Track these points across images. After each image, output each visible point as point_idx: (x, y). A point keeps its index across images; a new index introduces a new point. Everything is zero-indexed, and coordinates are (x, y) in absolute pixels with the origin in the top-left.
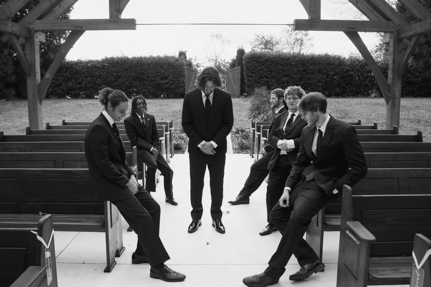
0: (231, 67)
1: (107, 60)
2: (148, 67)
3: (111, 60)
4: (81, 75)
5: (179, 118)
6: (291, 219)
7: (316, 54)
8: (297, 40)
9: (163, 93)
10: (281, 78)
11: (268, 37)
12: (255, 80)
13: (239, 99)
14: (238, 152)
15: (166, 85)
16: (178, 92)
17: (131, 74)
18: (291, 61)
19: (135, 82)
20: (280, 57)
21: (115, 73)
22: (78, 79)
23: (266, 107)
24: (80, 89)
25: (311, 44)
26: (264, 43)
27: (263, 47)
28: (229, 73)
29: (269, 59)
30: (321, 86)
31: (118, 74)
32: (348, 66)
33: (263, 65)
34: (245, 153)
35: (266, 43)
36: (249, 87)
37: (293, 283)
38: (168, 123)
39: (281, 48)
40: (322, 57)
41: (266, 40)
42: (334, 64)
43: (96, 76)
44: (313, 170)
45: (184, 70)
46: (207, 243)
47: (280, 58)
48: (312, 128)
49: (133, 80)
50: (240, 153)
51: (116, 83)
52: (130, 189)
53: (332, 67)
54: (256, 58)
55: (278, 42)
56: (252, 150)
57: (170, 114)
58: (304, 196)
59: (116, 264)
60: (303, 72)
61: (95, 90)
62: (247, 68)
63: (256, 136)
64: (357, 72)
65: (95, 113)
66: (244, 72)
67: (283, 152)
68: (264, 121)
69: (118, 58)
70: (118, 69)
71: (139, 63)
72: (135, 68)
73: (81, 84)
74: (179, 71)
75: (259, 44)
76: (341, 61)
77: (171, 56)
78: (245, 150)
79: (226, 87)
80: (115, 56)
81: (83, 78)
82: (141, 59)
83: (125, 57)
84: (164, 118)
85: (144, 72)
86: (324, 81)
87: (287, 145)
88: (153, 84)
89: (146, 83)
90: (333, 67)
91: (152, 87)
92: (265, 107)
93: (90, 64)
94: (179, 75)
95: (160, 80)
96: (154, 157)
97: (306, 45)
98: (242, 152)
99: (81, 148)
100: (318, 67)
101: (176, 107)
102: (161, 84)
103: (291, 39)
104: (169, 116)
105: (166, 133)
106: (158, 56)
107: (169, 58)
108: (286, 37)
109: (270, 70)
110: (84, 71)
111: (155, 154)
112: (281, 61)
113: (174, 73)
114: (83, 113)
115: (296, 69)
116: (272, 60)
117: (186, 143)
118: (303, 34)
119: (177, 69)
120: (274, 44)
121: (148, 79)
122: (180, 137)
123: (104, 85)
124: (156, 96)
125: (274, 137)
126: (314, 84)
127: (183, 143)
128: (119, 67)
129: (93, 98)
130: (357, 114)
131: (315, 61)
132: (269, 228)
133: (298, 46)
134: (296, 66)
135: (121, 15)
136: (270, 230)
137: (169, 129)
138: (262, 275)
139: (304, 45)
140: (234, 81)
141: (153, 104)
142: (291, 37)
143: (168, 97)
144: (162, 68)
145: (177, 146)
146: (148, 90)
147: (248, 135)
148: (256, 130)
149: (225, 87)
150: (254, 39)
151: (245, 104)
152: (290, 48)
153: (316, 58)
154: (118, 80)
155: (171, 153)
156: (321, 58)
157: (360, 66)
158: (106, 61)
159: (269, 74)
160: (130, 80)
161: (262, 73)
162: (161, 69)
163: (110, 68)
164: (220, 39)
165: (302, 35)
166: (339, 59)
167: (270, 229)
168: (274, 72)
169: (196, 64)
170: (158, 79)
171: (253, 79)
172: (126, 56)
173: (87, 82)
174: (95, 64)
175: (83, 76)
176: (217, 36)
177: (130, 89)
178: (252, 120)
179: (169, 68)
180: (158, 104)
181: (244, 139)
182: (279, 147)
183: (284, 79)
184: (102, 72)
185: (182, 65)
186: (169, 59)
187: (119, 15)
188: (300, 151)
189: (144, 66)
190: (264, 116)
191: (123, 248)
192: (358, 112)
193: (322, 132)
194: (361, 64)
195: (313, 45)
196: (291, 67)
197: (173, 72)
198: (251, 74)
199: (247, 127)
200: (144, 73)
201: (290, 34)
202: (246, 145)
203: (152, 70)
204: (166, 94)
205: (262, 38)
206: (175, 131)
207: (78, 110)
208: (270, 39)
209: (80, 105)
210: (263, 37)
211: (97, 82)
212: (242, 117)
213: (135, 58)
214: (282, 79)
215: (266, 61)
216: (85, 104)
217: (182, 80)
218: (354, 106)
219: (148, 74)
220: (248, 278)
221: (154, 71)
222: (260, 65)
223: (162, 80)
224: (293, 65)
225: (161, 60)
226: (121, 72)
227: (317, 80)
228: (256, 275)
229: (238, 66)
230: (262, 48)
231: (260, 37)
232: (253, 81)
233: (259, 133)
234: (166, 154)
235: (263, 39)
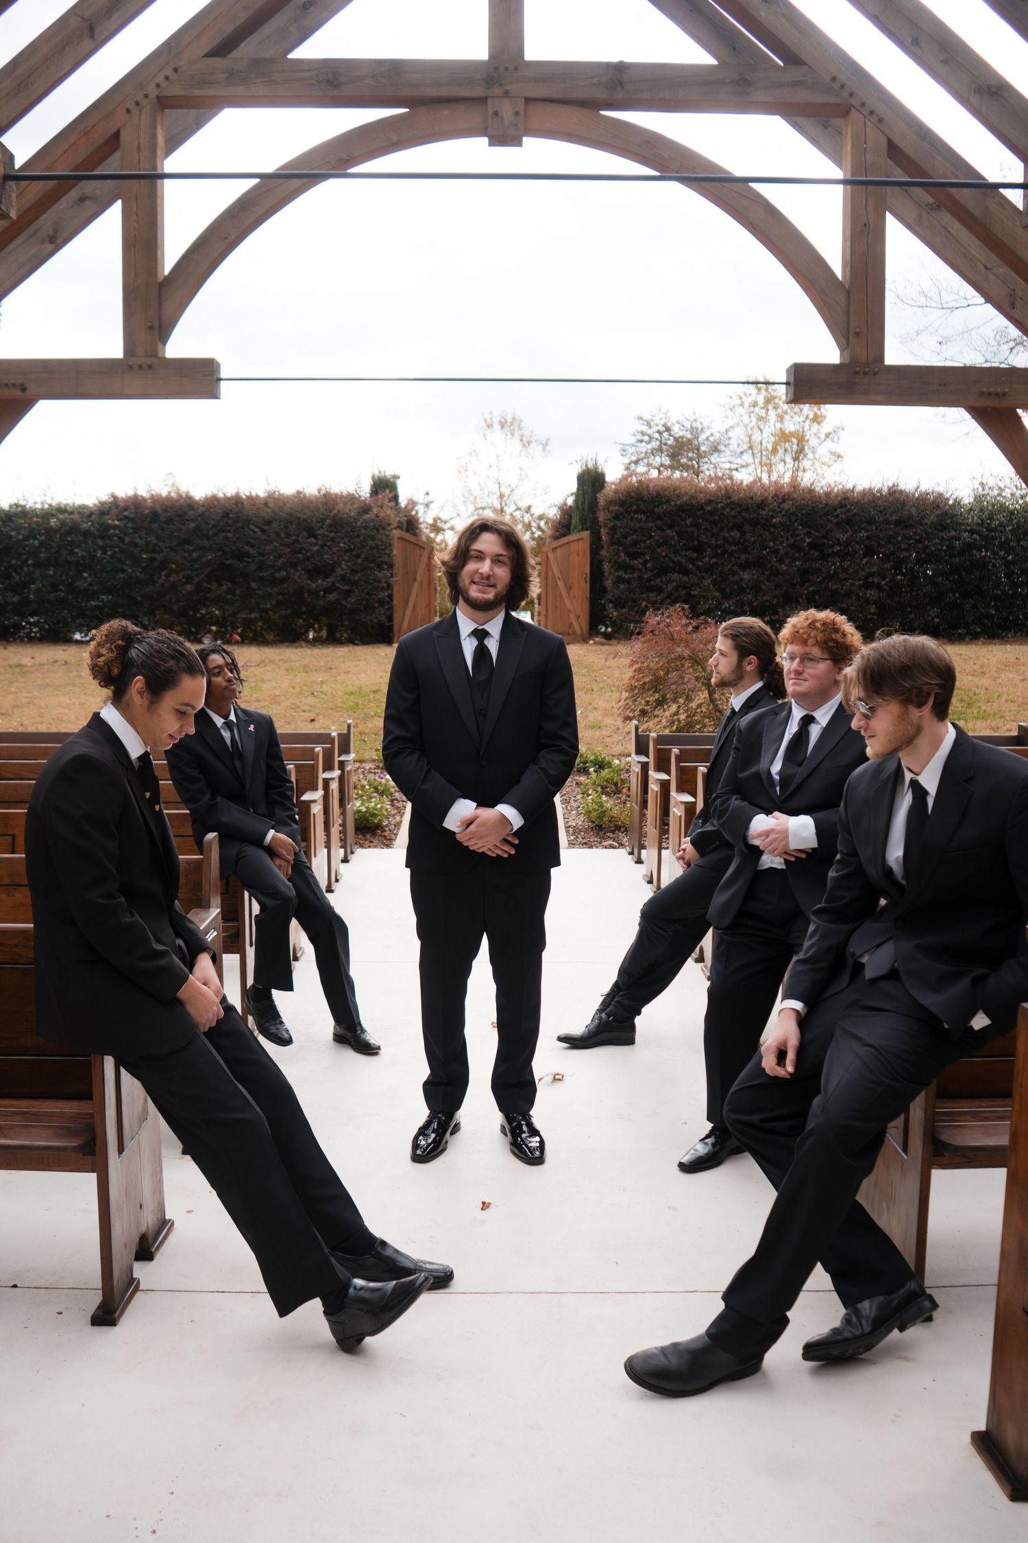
0: (558, 533)
1: (117, 507)
2: (263, 531)
3: (132, 507)
4: (24, 557)
5: (372, 717)
6: (812, 1130)
7: (859, 488)
8: (783, 437)
9: (316, 626)
10: (734, 573)
11: (683, 426)
12: (640, 578)
13: (585, 646)
14: (585, 843)
15: (324, 596)
16: (369, 622)
17: (200, 557)
18: (770, 513)
19: (214, 585)
20: (729, 498)
21: (146, 551)
22: (14, 574)
23: (686, 680)
24: (23, 609)
25: (833, 450)
26: (671, 446)
27: (667, 461)
28: (550, 555)
29: (692, 505)
30: (875, 603)
31: (156, 556)
32: (969, 532)
33: (671, 527)
34: (612, 847)
35: (676, 446)
36: (618, 604)
37: (816, 1372)
38: (333, 739)
39: (727, 466)
40: (878, 499)
41: (676, 439)
42: (921, 524)
43: (78, 561)
44: (891, 938)
45: (391, 545)
46: (484, 1203)
47: (729, 501)
48: (883, 776)
49: (210, 578)
50: (591, 847)
51: (148, 589)
52: (191, 1010)
53: (915, 534)
54: (644, 501)
55: (718, 444)
56: (636, 835)
57: (340, 700)
58: (858, 1039)
59: (137, 1289)
60: (812, 552)
61: (74, 614)
62: (613, 537)
63: (654, 787)
64: (1001, 551)
65: (71, 695)
66: (603, 553)
67: (771, 861)
68: (678, 730)
69: (156, 499)
70: (157, 539)
71: (229, 518)
72: (216, 534)
73: (25, 591)
74: (371, 548)
75: (652, 453)
76: (945, 514)
77: (345, 493)
78: (612, 835)
79: (539, 604)
80: (143, 492)
81: (31, 569)
82: (236, 504)
83: (180, 495)
84: (318, 715)
85: (247, 548)
86: (886, 584)
87: (787, 837)
88: (279, 594)
89: (255, 590)
90: (919, 535)
91: (278, 602)
92: (682, 678)
93: (58, 519)
94: (371, 562)
95: (303, 577)
96: (280, 867)
97: (817, 457)
98: (600, 843)
99: (14, 835)
100: (863, 534)
101: (362, 675)
102: (309, 592)
103: (765, 434)
104: (336, 709)
105: (327, 775)
106: (299, 492)
107: (338, 501)
108: (746, 426)
109: (696, 543)
110: (36, 543)
111: (284, 853)
112: (733, 513)
113: (355, 553)
114: (30, 695)
115: (787, 540)
116: (703, 509)
117: (397, 808)
118: (807, 417)
119: (365, 540)
120: (704, 452)
121: (261, 574)
122: (376, 788)
123: (105, 595)
124: (289, 635)
125: (735, 802)
126: (849, 594)
127: (387, 810)
128: (159, 532)
129: (68, 641)
130: (1007, 701)
131: (855, 511)
132: (714, 1145)
133: (789, 459)
134: (788, 531)
135: (164, 343)
136: (718, 1151)
137: (337, 759)
138: (698, 1345)
139: (810, 455)
140: (565, 584)
141: (280, 663)
142: (762, 427)
143: (332, 639)
144: (312, 534)
145: (368, 821)
146: (263, 615)
147: (622, 780)
148: (651, 766)
149: (536, 606)
150: (634, 435)
151: (609, 668)
152: (761, 463)
153: (857, 503)
154: (155, 577)
155: (344, 846)
156: (874, 501)
157: (1014, 528)
158: (115, 511)
159: (691, 560)
160: (197, 580)
161: (666, 556)
162: (307, 539)
163: (126, 535)
164: (517, 434)
165: (802, 419)
166: (938, 507)
167: (718, 1147)
168: (709, 549)
169: (431, 521)
170: (298, 574)
171: (636, 575)
172: (185, 490)
173: (45, 582)
174: (72, 520)
175: (30, 562)
176: (506, 421)
177: (196, 611)
178: (637, 728)
179: (339, 534)
180: (297, 664)
181: (608, 794)
182: (757, 842)
183: (746, 575)
184: (100, 547)
185: (381, 526)
186: (337, 504)
187: (160, 345)
188: (839, 861)
189: (249, 529)
190: (677, 713)
191: (164, 1225)
192: (1011, 697)
193: (926, 793)
194: (1015, 521)
195: (839, 456)
196: (770, 533)
197: (351, 550)
198: (627, 559)
199: (618, 749)
200: (248, 554)
201: (760, 418)
202: (612, 817)
203: (277, 545)
204: (325, 628)
205: (662, 429)
206: (357, 765)
207: (10, 683)
208: (692, 434)
209: (19, 666)
210: (665, 425)
211: (78, 584)
212: (598, 715)
213: (215, 498)
214: (736, 578)
215: (681, 513)
216: (36, 661)
217: (384, 580)
218: (995, 675)
219: (261, 558)
220: (646, 1357)
221: (281, 545)
222: (659, 528)
223: (310, 578)
224: (775, 526)
225: (309, 507)
226: (166, 548)
227: (860, 580)
228: (675, 1346)
229: (583, 530)
230: (662, 465)
231: (657, 425)
232: (635, 584)
233: (664, 777)
234: (326, 850)
235: (666, 434)
